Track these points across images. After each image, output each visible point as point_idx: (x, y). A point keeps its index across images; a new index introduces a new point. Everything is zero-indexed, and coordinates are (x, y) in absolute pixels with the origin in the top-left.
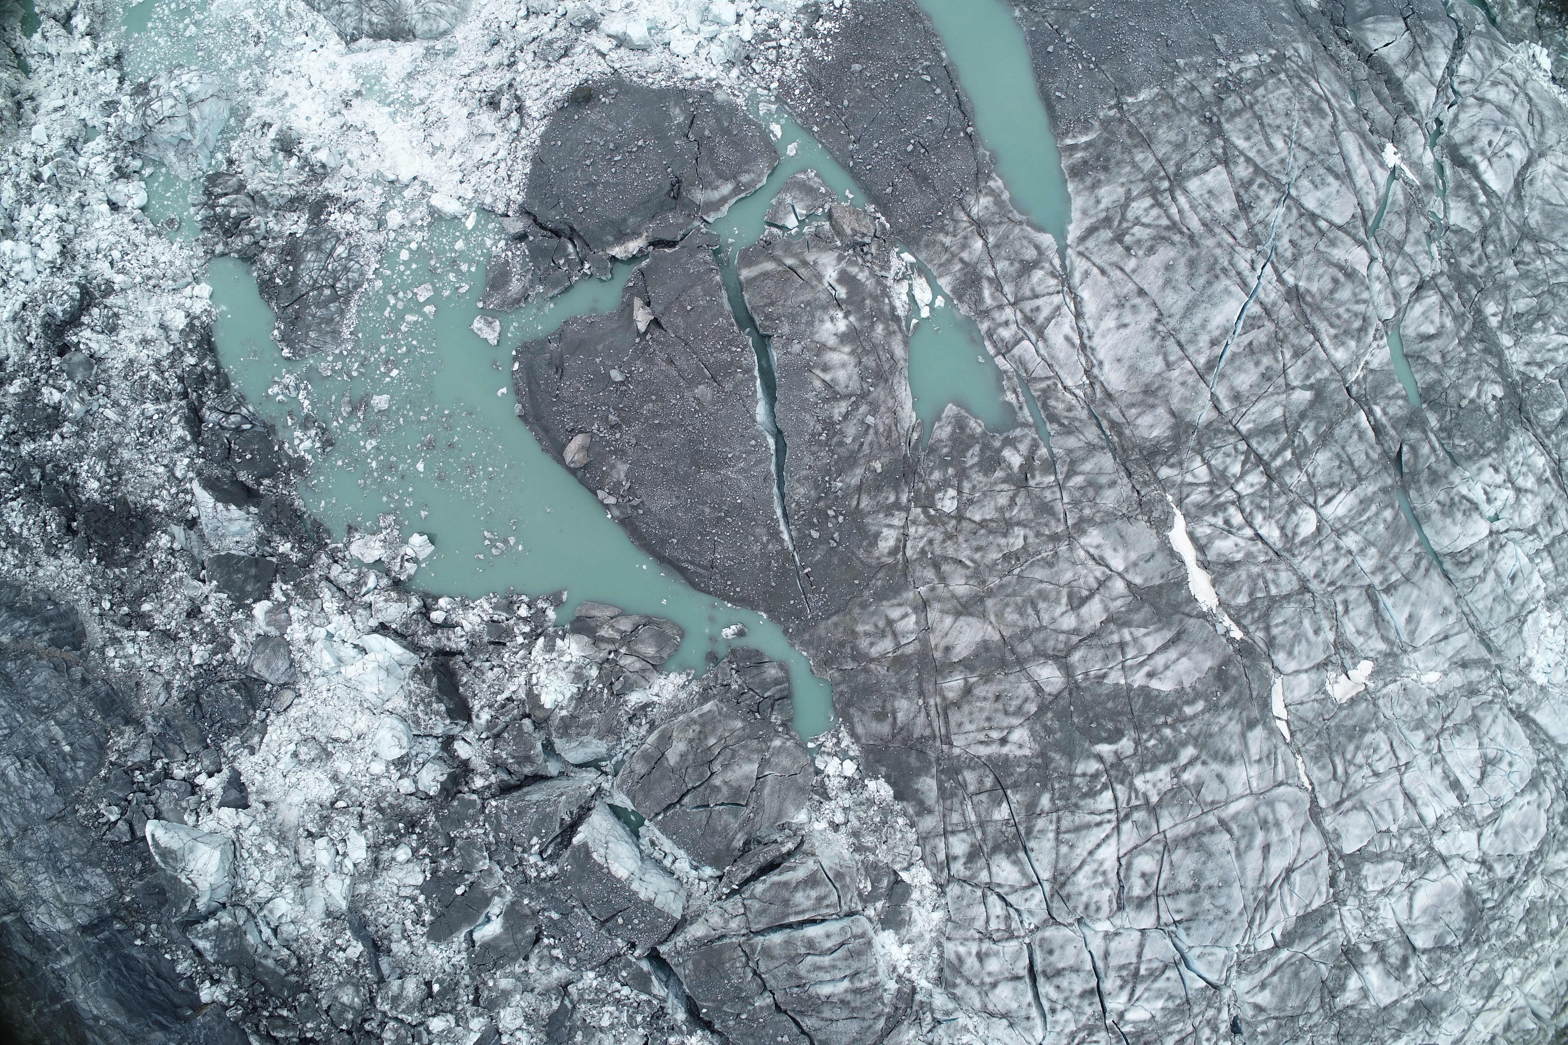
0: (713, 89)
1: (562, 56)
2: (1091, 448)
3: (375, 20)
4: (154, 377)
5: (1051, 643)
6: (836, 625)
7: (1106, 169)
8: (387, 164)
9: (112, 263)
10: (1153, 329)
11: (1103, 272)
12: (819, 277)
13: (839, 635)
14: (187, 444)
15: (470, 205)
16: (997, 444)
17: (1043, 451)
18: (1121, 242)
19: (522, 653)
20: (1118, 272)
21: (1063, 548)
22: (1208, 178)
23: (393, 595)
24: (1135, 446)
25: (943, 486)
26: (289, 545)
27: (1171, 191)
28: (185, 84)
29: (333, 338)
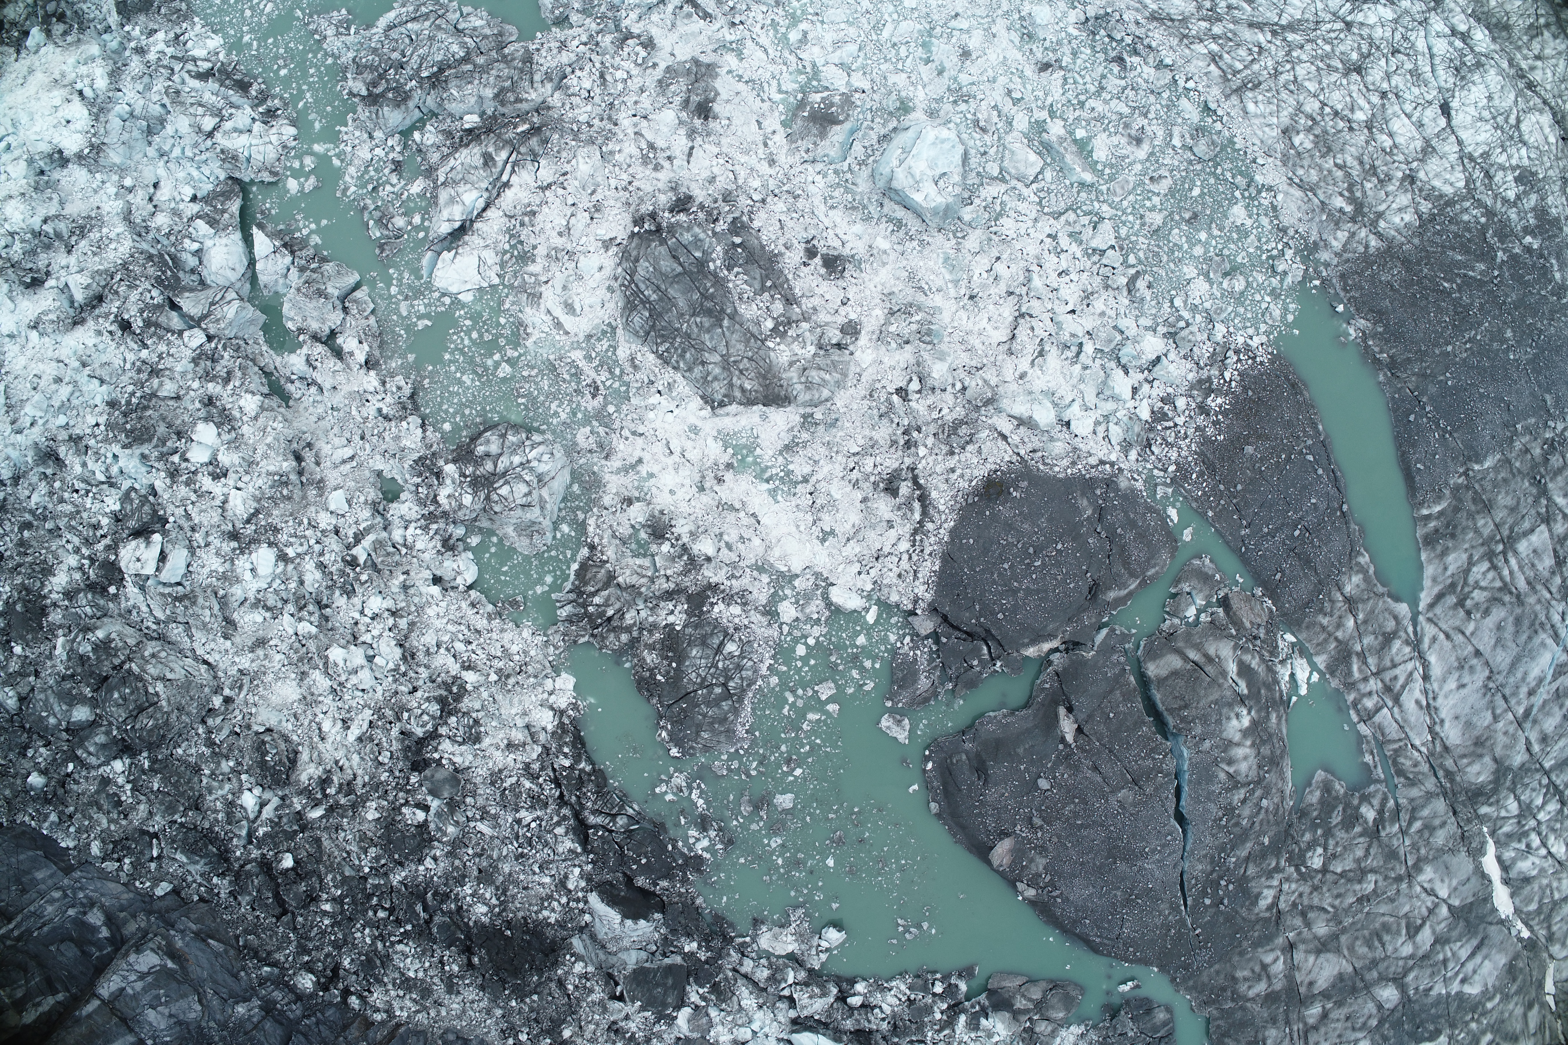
0: (1116, 476)
1: (967, 443)
2: (1429, 796)
3: (747, 386)
4: (527, 784)
5: (1392, 969)
6: (1218, 972)
7: (1453, 536)
8: (776, 552)
9: (454, 656)
10: (1486, 686)
11: (1448, 636)
12: (1224, 673)
13: (1221, 981)
14: (577, 855)
15: (869, 597)
16: (1356, 802)
17: (1391, 803)
18: (1463, 606)
19: (946, 1032)
20: (1460, 636)
21: (1404, 886)
22: (1534, 538)
23: (817, 990)
24: (1463, 789)
25: (1311, 846)
26: (695, 945)
27: (1504, 553)
28: (534, 464)
29: (728, 737)
